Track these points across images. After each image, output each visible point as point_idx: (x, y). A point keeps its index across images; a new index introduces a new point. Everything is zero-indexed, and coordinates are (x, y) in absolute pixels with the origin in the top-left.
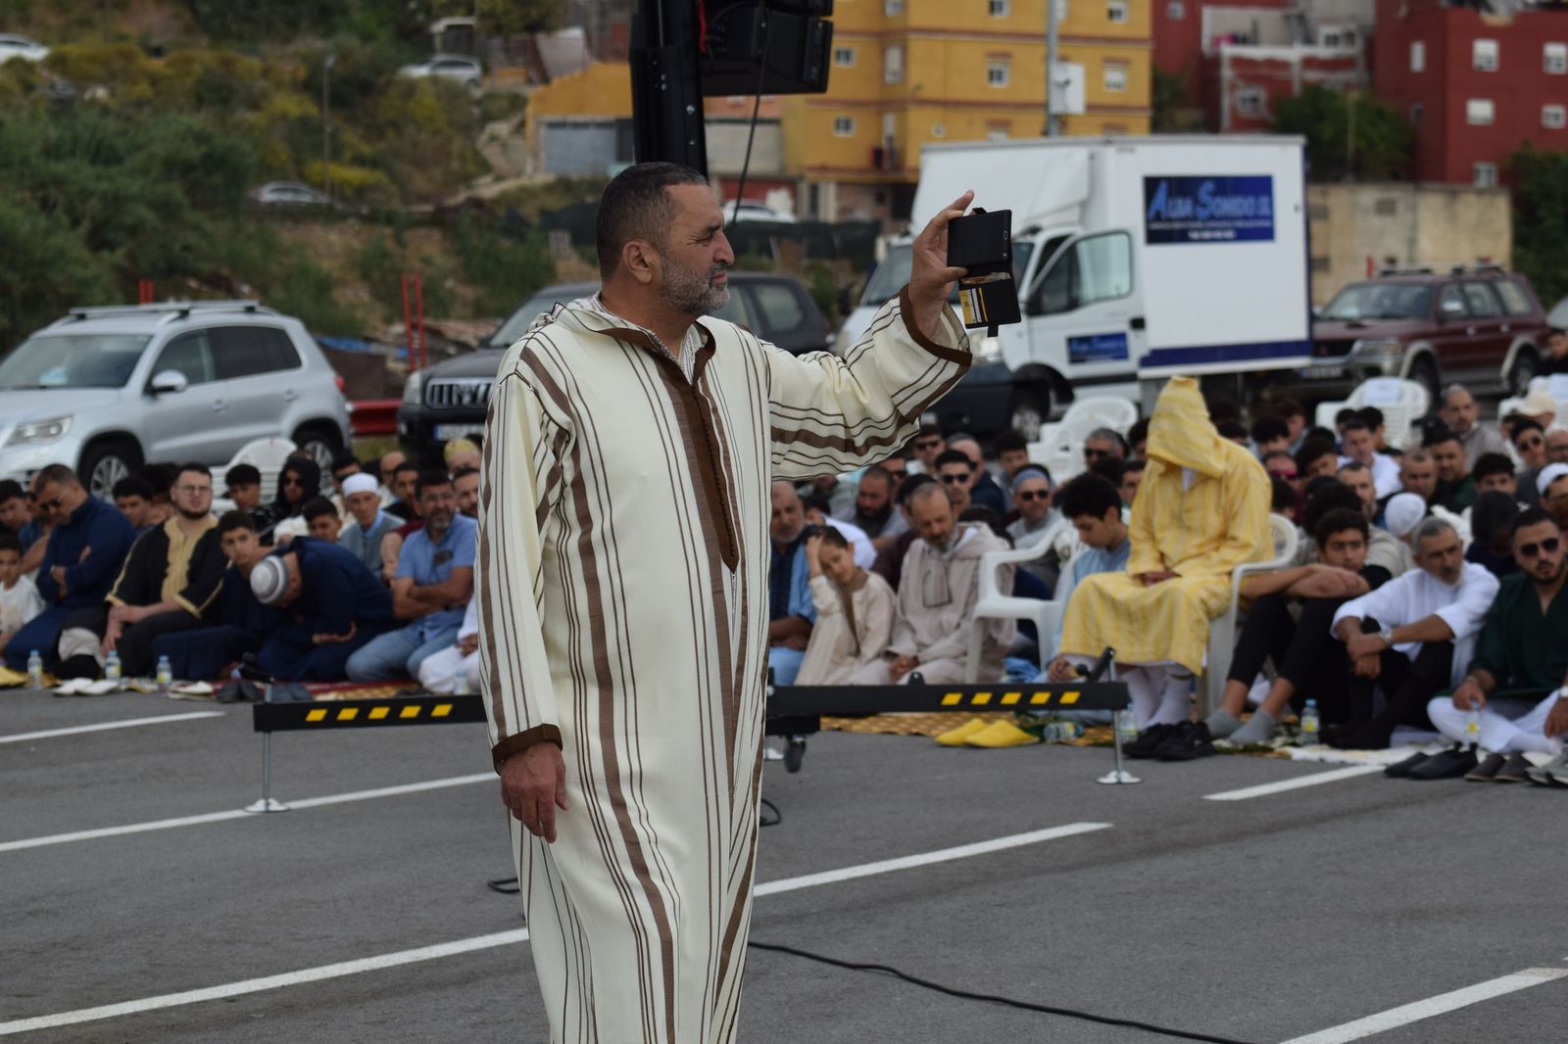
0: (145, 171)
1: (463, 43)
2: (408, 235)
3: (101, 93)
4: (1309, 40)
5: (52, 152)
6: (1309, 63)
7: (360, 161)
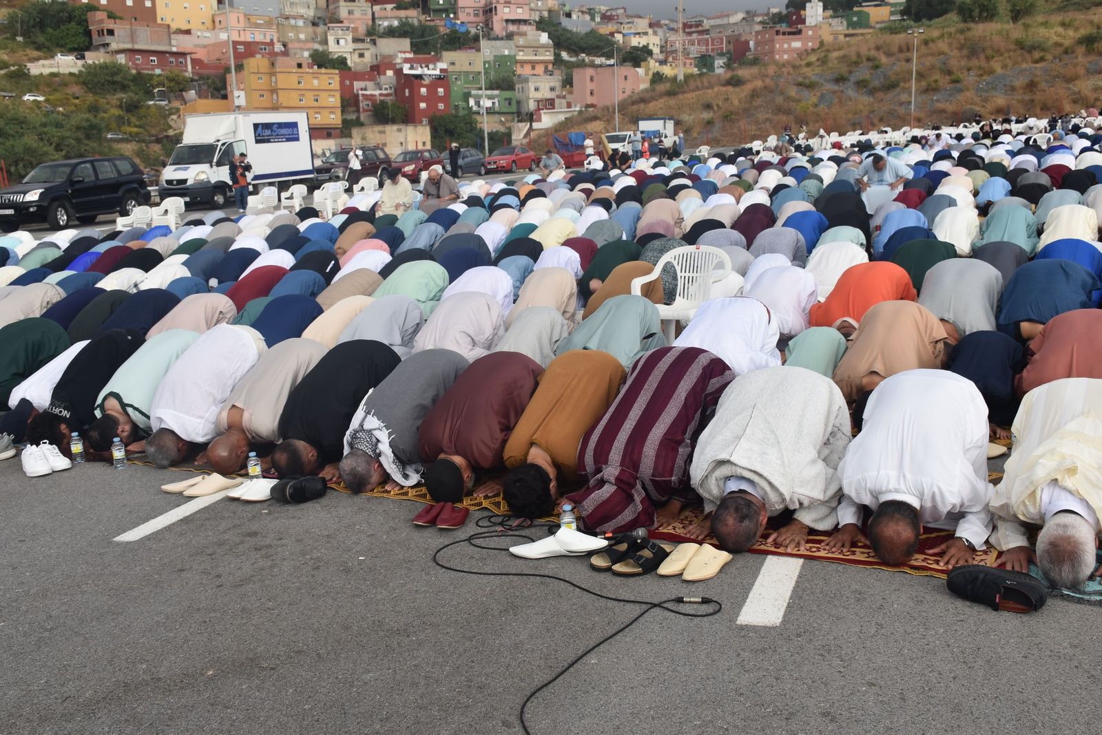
0: (71, 130)
1: (163, 95)
2: (149, 145)
3: (61, 109)
4: (381, 89)
5: (44, 125)
6: (381, 95)
7: (136, 126)
